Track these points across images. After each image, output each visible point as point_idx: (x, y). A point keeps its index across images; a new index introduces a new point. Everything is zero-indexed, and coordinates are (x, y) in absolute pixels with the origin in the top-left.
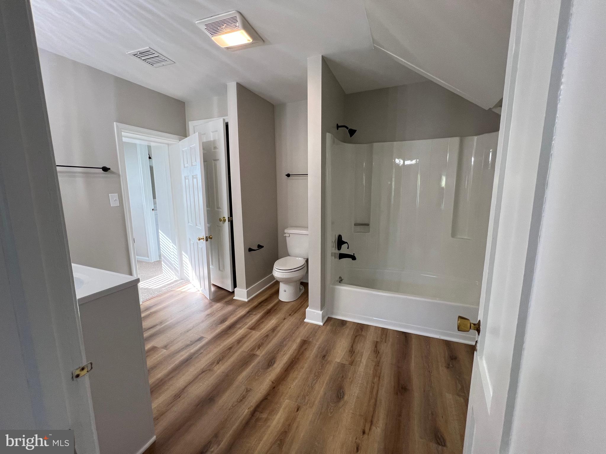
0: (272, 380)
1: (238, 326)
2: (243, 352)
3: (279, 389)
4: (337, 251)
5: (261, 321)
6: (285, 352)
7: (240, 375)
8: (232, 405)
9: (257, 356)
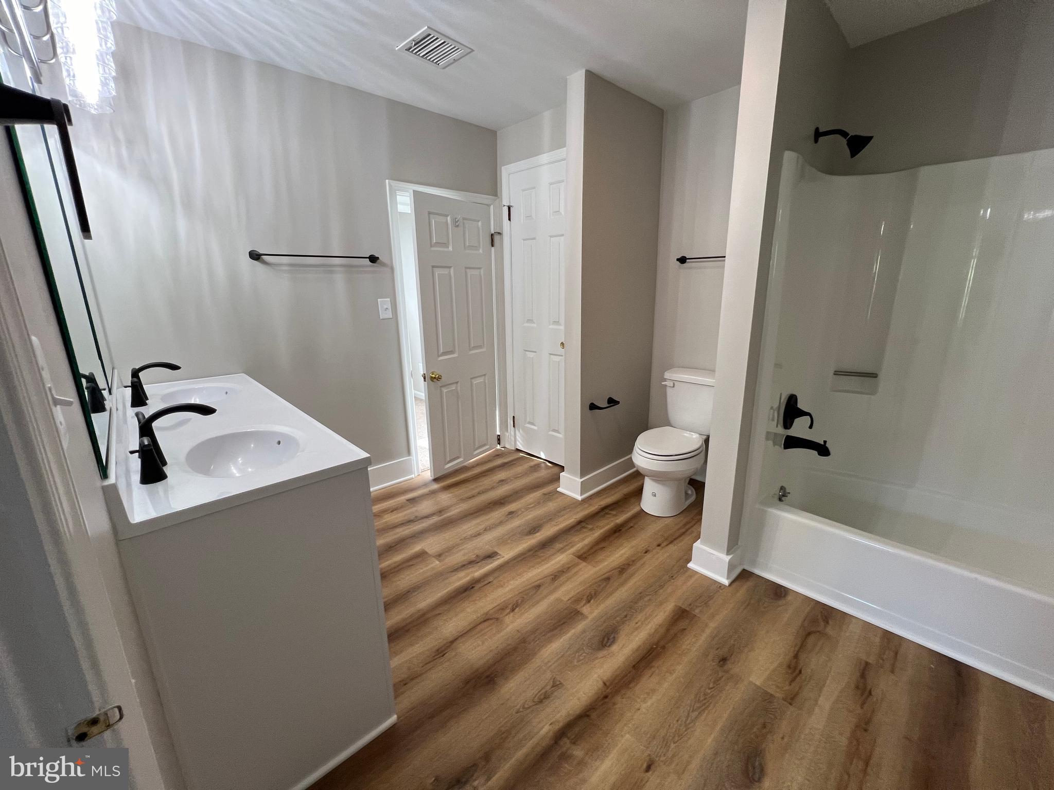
0: (605, 678)
1: (558, 546)
2: (559, 600)
3: (614, 704)
4: (780, 430)
5: (601, 546)
6: (639, 623)
7: (546, 646)
8: (524, 703)
9: (585, 617)
